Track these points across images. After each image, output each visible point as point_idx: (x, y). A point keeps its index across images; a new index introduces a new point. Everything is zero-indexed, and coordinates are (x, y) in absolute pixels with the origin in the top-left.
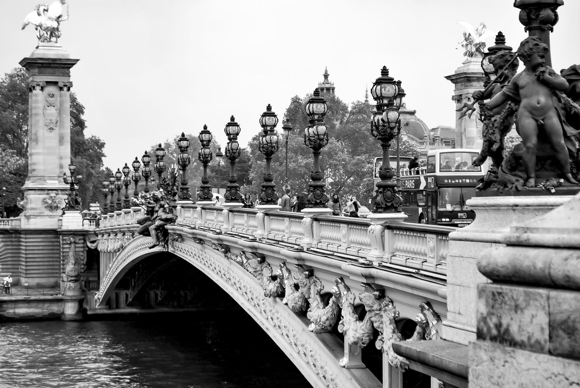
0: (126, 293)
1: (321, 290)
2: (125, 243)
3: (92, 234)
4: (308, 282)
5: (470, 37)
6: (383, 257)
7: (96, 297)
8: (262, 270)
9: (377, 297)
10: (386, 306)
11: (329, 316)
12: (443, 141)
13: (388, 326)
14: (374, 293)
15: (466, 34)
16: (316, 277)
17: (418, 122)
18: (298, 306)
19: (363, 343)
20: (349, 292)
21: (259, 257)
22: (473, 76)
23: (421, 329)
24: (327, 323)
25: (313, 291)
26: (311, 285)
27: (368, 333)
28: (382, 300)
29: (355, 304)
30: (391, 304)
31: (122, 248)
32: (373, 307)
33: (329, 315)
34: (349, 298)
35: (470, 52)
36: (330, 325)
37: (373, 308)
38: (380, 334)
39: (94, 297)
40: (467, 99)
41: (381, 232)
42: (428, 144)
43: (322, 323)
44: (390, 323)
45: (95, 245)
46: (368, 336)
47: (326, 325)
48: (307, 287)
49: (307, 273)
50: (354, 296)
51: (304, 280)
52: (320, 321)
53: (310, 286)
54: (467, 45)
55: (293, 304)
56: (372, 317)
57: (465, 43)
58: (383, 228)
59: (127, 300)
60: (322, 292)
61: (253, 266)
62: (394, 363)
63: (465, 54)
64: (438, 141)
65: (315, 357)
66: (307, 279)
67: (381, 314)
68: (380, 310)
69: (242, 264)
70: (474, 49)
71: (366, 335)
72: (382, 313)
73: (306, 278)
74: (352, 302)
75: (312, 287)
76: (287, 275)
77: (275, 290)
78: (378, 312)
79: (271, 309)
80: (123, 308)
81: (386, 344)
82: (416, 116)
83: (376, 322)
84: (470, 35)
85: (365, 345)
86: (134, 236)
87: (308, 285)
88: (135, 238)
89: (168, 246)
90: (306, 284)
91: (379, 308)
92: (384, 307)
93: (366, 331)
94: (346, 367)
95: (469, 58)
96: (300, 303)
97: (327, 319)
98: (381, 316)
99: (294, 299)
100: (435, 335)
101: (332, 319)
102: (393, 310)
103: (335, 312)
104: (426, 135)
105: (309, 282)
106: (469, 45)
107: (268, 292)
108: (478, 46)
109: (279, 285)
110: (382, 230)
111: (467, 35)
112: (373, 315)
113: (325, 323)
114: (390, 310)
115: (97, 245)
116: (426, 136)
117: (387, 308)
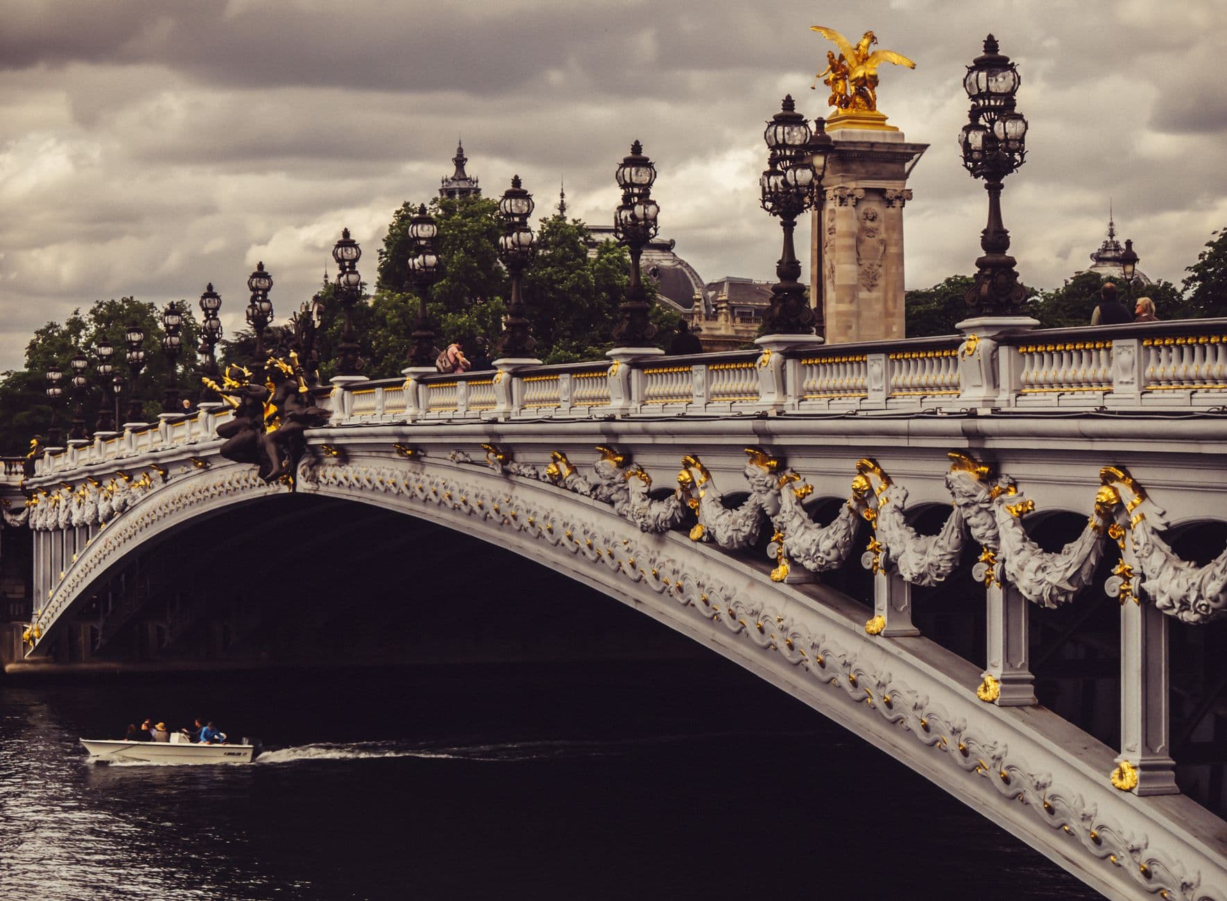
0: (92, 628)
1: (805, 495)
2: (134, 498)
3: (17, 494)
4: (776, 481)
5: (843, 63)
6: (996, 399)
7: (26, 635)
8: (625, 482)
9: (985, 478)
10: (1003, 493)
11: (839, 539)
12: (736, 311)
13: (1010, 530)
14: (979, 469)
15: (833, 57)
16: (792, 471)
17: (679, 266)
18: (741, 536)
19: (939, 576)
20: (891, 486)
21: (620, 455)
22: (852, 148)
23: (1100, 519)
24: (834, 553)
25: (788, 499)
26: (781, 487)
27: (953, 553)
28: (994, 483)
29: (906, 507)
30: (1012, 489)
31: (124, 509)
32: (975, 496)
33: (839, 536)
34: (892, 497)
35: (841, 96)
36: (839, 558)
37: (975, 499)
38: (985, 550)
39: (19, 636)
40: (838, 200)
41: (990, 352)
42: (703, 317)
43: (821, 555)
44: (1014, 525)
45: (21, 517)
46: (951, 560)
47: (829, 558)
48: (773, 491)
49: (773, 463)
50: (904, 493)
51: (768, 478)
52: (817, 550)
53: (779, 490)
54: (836, 80)
55: (730, 533)
56: (969, 518)
57: (831, 76)
58: (994, 345)
59: (94, 643)
60: (807, 500)
61: (607, 472)
62: (1034, 593)
63: (832, 101)
64: (724, 310)
65: (791, 630)
66: (773, 476)
67: (991, 509)
68: (990, 501)
69: (556, 480)
70: (851, 89)
71: (948, 557)
72: (995, 507)
73: (770, 473)
74: (900, 504)
75: (785, 491)
76: (703, 479)
77: (669, 515)
78: (986, 506)
79: (652, 557)
80: (85, 662)
81: (1010, 561)
82: (674, 255)
83: (977, 527)
84: (842, 58)
85: (943, 579)
86: (169, 477)
87: (777, 486)
88: (169, 483)
89: (295, 479)
90: (772, 487)
91: (988, 496)
92: (999, 494)
93: (949, 549)
94: (882, 633)
95: (840, 109)
96: (747, 529)
97: (834, 547)
98: (992, 514)
99: (734, 523)
100: (1141, 523)
101: (845, 545)
102: (1020, 500)
103: (852, 531)
104: (697, 297)
105: (778, 481)
106: (841, 82)
107: (650, 522)
108: (861, 83)
109: (679, 504)
110: (994, 348)
111: (837, 58)
112: (973, 514)
113: (828, 554)
114: (1011, 501)
115: (27, 518)
116: (699, 300)
117: (1003, 496)
